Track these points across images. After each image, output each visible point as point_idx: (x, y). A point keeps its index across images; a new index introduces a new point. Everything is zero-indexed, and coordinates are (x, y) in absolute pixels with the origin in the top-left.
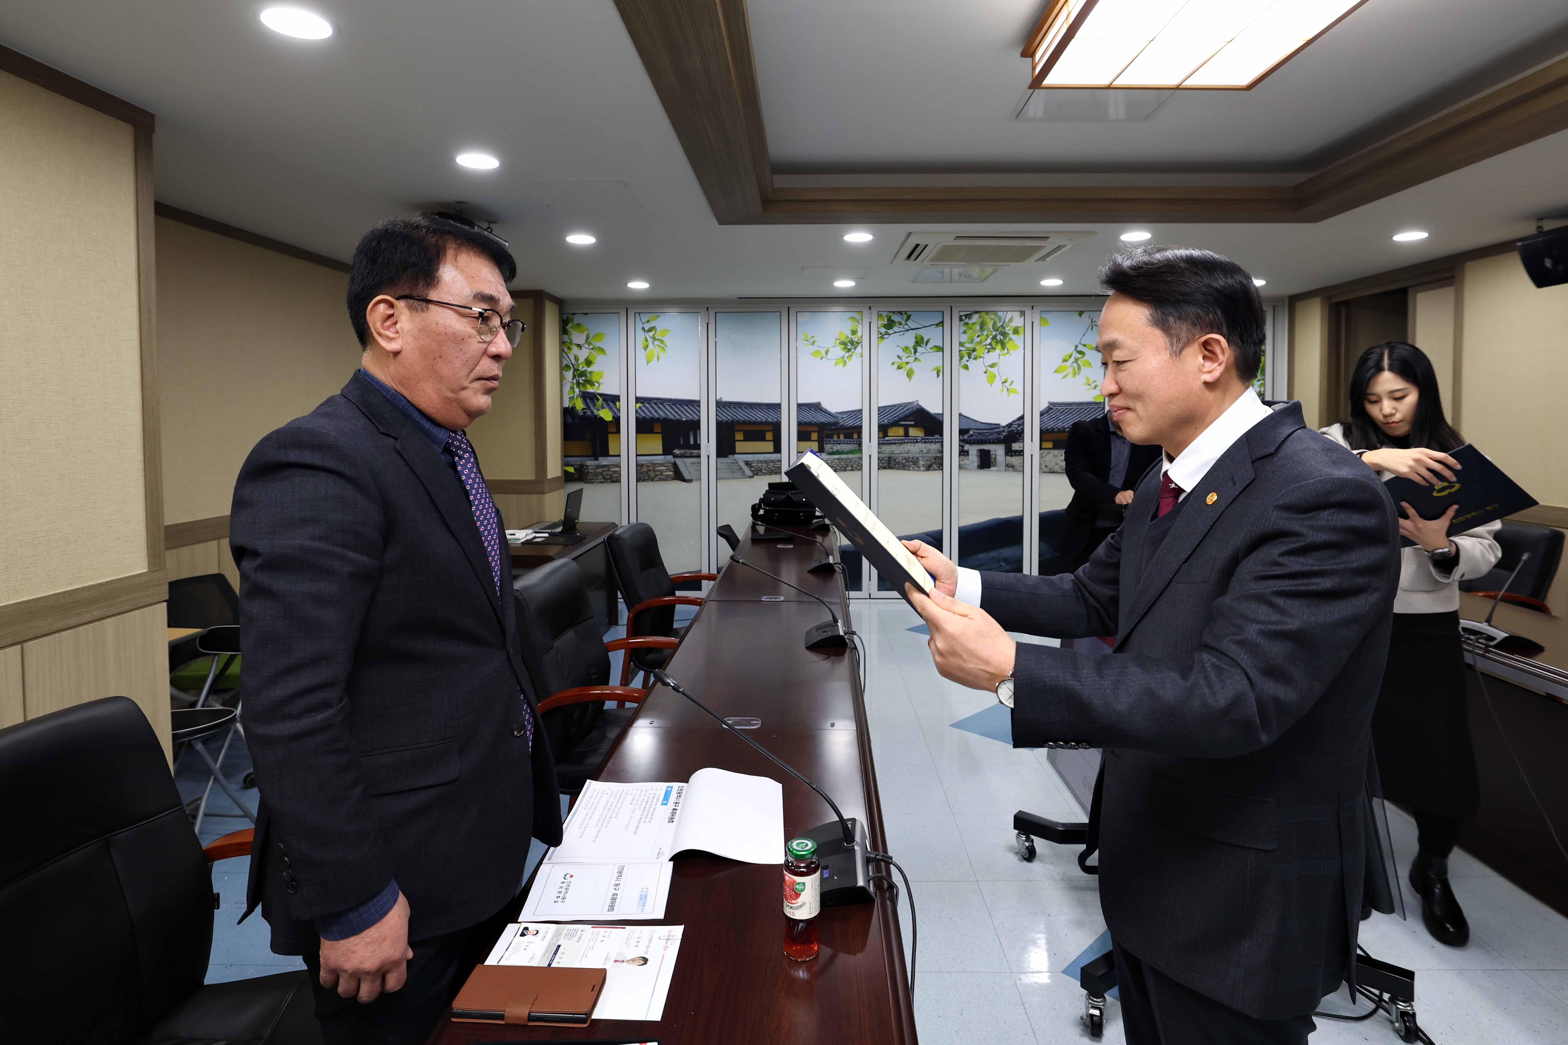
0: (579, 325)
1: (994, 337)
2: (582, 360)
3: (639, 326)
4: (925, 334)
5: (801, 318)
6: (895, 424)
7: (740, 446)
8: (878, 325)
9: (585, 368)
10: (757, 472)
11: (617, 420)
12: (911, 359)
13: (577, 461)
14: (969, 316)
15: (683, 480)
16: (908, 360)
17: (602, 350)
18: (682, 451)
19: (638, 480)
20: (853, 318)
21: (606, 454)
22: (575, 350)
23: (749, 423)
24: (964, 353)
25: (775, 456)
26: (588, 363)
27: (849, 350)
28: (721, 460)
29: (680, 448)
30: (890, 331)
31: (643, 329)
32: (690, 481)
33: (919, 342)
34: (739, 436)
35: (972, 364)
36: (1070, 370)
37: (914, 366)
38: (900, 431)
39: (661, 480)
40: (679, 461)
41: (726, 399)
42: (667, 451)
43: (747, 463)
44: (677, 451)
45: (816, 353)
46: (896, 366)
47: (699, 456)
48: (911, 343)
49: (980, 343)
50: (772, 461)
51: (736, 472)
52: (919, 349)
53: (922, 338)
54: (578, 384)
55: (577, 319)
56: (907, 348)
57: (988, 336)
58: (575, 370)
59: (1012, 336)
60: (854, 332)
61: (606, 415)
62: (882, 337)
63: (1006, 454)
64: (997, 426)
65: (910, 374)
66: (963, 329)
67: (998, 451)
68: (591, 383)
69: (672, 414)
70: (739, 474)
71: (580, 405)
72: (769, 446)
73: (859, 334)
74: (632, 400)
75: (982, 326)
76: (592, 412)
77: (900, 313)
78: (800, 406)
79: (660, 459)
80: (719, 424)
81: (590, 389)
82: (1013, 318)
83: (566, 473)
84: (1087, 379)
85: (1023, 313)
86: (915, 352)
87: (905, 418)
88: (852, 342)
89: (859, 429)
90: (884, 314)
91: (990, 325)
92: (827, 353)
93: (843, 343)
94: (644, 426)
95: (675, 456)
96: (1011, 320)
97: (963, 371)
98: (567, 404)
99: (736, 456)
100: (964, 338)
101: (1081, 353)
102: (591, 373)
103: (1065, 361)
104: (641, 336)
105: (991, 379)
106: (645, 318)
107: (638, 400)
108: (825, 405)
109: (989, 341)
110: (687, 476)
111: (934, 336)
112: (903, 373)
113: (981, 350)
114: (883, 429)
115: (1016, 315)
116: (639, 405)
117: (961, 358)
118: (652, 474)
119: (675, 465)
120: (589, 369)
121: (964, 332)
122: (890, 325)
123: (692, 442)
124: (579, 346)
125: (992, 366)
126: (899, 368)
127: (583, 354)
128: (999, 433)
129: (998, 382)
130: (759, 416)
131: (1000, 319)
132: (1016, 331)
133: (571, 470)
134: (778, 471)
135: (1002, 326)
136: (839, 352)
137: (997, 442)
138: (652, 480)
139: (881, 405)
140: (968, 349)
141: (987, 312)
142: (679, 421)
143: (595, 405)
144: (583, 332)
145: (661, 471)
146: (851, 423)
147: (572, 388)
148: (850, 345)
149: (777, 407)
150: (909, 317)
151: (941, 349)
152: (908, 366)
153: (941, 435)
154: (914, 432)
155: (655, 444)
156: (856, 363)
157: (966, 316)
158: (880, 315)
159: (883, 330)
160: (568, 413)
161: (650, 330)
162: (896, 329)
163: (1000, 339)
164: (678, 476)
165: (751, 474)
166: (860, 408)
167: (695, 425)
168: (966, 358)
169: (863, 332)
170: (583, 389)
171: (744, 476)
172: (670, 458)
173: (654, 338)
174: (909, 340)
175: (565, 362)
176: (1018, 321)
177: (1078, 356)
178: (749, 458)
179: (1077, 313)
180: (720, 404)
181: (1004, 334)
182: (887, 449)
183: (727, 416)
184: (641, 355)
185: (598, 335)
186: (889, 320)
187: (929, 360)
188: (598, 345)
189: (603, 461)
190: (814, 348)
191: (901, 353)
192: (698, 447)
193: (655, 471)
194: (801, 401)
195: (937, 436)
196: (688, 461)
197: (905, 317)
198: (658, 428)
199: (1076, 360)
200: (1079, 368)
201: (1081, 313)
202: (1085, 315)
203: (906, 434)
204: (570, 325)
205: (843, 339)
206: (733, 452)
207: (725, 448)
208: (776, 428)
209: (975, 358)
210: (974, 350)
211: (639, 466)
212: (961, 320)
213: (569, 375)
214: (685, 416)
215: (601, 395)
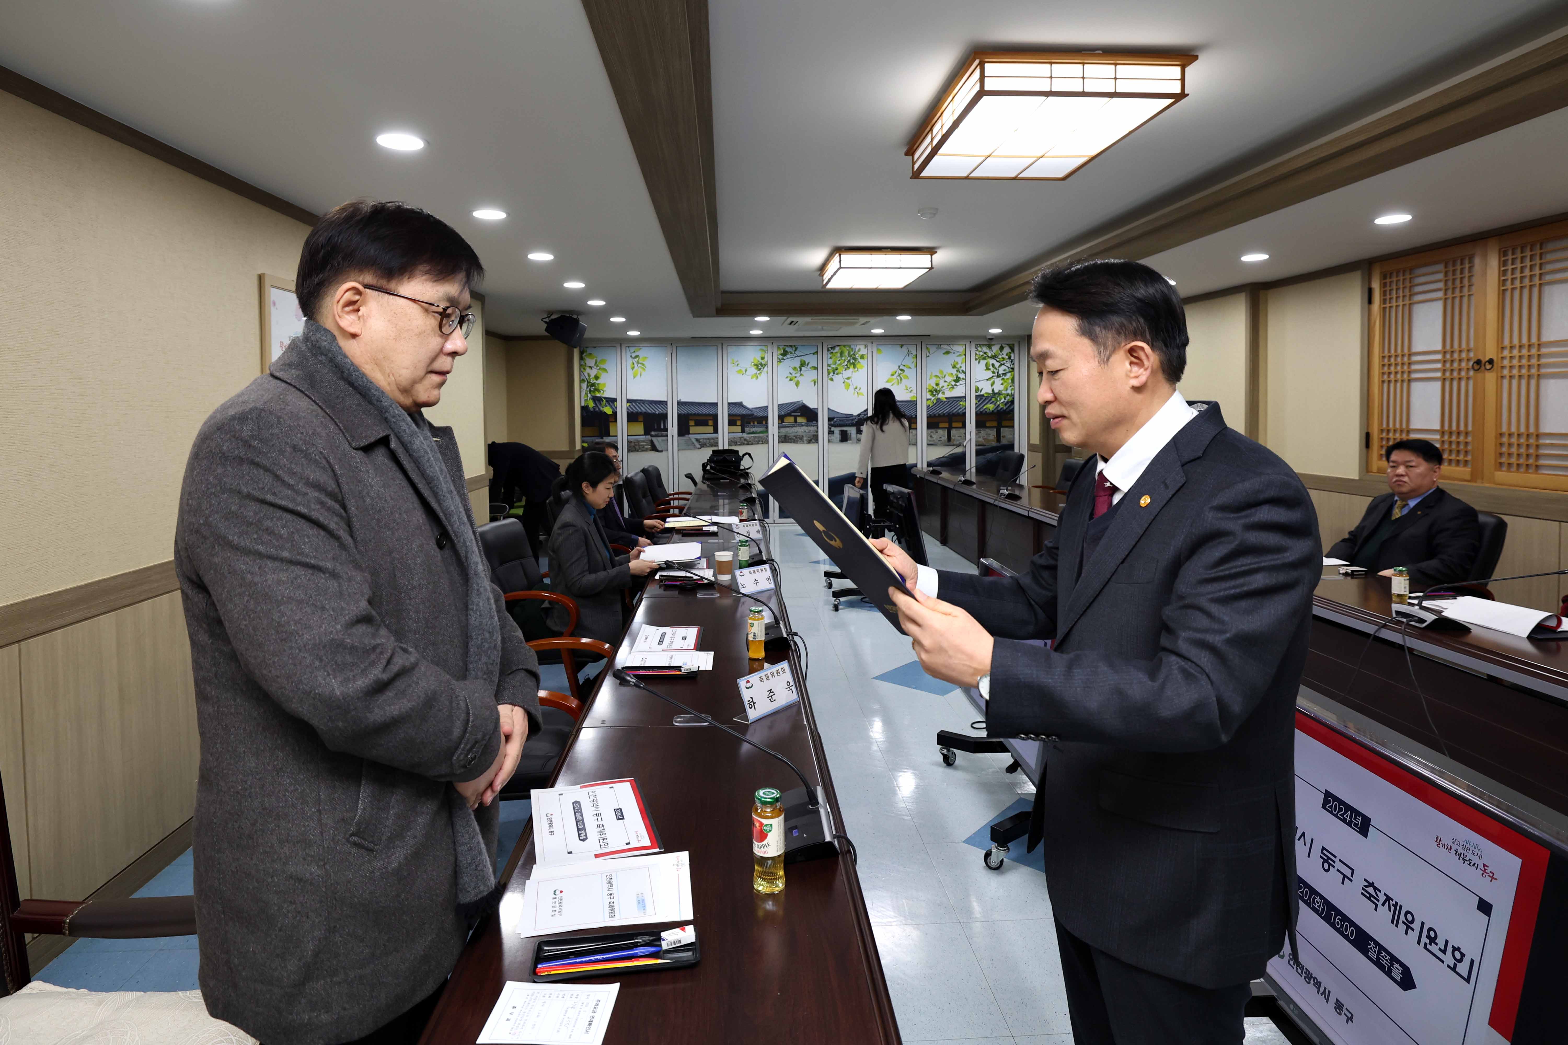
0: (590, 354)
1: (849, 361)
2: (592, 376)
3: (629, 355)
4: (806, 359)
5: (730, 349)
6: (789, 415)
7: (692, 429)
8: (777, 354)
9: (595, 381)
10: (703, 446)
11: (615, 414)
12: (798, 375)
13: (589, 439)
14: (833, 348)
15: (657, 451)
16: (796, 375)
17: (605, 370)
18: (656, 433)
19: (629, 451)
20: (762, 350)
21: (608, 435)
22: (588, 370)
23: (698, 415)
24: (831, 371)
25: (715, 435)
26: (597, 378)
27: (760, 369)
28: (681, 438)
29: (655, 430)
30: (785, 358)
31: (631, 356)
32: (662, 451)
33: (803, 364)
34: (692, 423)
35: (835, 377)
36: (896, 381)
37: (800, 379)
38: (792, 419)
39: (643, 451)
40: (654, 439)
41: (683, 400)
42: (646, 433)
43: (697, 440)
44: (653, 433)
45: (739, 372)
46: (788, 379)
47: (667, 436)
48: (798, 365)
49: (840, 364)
50: (713, 439)
51: (690, 446)
52: (803, 368)
53: (805, 362)
54: (590, 391)
55: (589, 350)
56: (795, 368)
57: (845, 360)
58: (588, 382)
59: (860, 360)
60: (763, 358)
61: (608, 410)
62: (780, 361)
63: (857, 433)
64: (851, 415)
65: (797, 384)
66: (830, 356)
67: (852, 431)
68: (599, 391)
69: (650, 410)
70: (692, 447)
71: (591, 404)
72: (711, 429)
73: (766, 359)
74: (625, 401)
75: (842, 354)
76: (599, 409)
77: (791, 346)
78: (729, 404)
79: (642, 438)
80: (679, 416)
81: (598, 395)
82: (861, 349)
83: (583, 447)
84: (906, 386)
85: (866, 346)
86: (801, 370)
87: (795, 411)
88: (761, 364)
89: (766, 418)
90: (781, 347)
91: (846, 354)
92: (746, 371)
93: (756, 365)
94: (632, 417)
95: (652, 436)
96: (859, 350)
97: (830, 382)
98: (583, 404)
99: (690, 436)
100: (830, 361)
101: (902, 370)
102: (598, 384)
103: (892, 375)
104: (630, 361)
105: (847, 387)
106: (632, 349)
107: (628, 401)
108: (745, 404)
109: (846, 363)
110: (659, 448)
111: (812, 360)
112: (793, 383)
113: (841, 369)
114: (781, 418)
115: (862, 347)
116: (629, 404)
117: (829, 373)
118: (637, 447)
119: (652, 442)
120: (597, 382)
121: (831, 358)
122: (785, 353)
123: (662, 427)
124: (591, 367)
125: (848, 378)
126: (791, 380)
127: (593, 373)
128: (852, 420)
129: (851, 389)
130: (705, 411)
131: (852, 349)
132: (862, 357)
133: (586, 445)
134: (717, 445)
135: (854, 354)
136: (753, 370)
137: (852, 425)
138: (638, 451)
139: (780, 403)
140: (833, 368)
141: (844, 346)
142: (654, 414)
143: (601, 404)
144: (592, 359)
145: (643, 445)
146: (761, 414)
147: (586, 394)
148: (760, 366)
149: (715, 405)
150: (796, 349)
151: (816, 368)
152: (796, 379)
153: (817, 421)
154: (800, 420)
155: (639, 428)
156: (764, 377)
157: (832, 348)
158: (778, 348)
159: (781, 357)
160: (584, 409)
161: (635, 357)
162: (788, 356)
163: (853, 362)
164: (654, 448)
165: (699, 446)
166: (766, 405)
167: (664, 417)
168: (832, 374)
169: (768, 357)
170: (593, 395)
171: (695, 448)
172: (649, 437)
173: (638, 362)
174: (797, 363)
175: (582, 378)
176: (863, 351)
177: (900, 372)
178: (698, 436)
179: (899, 347)
180: (680, 403)
181: (855, 359)
182: (783, 430)
183: (685, 411)
184: (630, 373)
185: (603, 361)
186: (784, 350)
187: (809, 375)
188: (602, 366)
189: (607, 440)
190: (738, 368)
191: (792, 371)
192: (666, 430)
193: (639, 445)
194: (730, 401)
195: (815, 422)
196: (660, 439)
197: (794, 349)
198: (641, 418)
199: (899, 375)
200: (901, 379)
201: (902, 346)
202: (904, 347)
203: (796, 421)
204: (585, 354)
205: (756, 362)
206: (689, 433)
207: (683, 430)
208: (715, 418)
209: (837, 374)
210: (837, 369)
211: (629, 442)
212: (828, 350)
213: (584, 385)
214: (658, 411)
215: (605, 398)
